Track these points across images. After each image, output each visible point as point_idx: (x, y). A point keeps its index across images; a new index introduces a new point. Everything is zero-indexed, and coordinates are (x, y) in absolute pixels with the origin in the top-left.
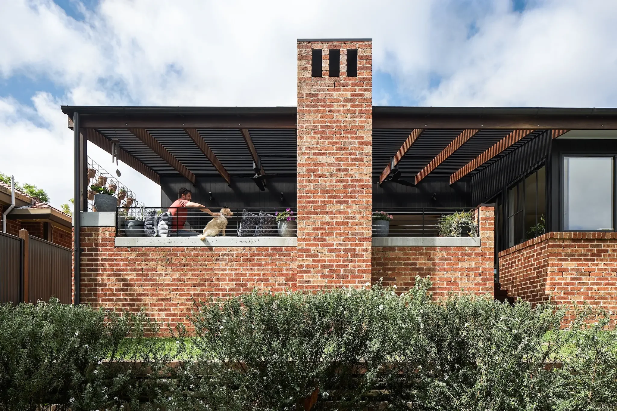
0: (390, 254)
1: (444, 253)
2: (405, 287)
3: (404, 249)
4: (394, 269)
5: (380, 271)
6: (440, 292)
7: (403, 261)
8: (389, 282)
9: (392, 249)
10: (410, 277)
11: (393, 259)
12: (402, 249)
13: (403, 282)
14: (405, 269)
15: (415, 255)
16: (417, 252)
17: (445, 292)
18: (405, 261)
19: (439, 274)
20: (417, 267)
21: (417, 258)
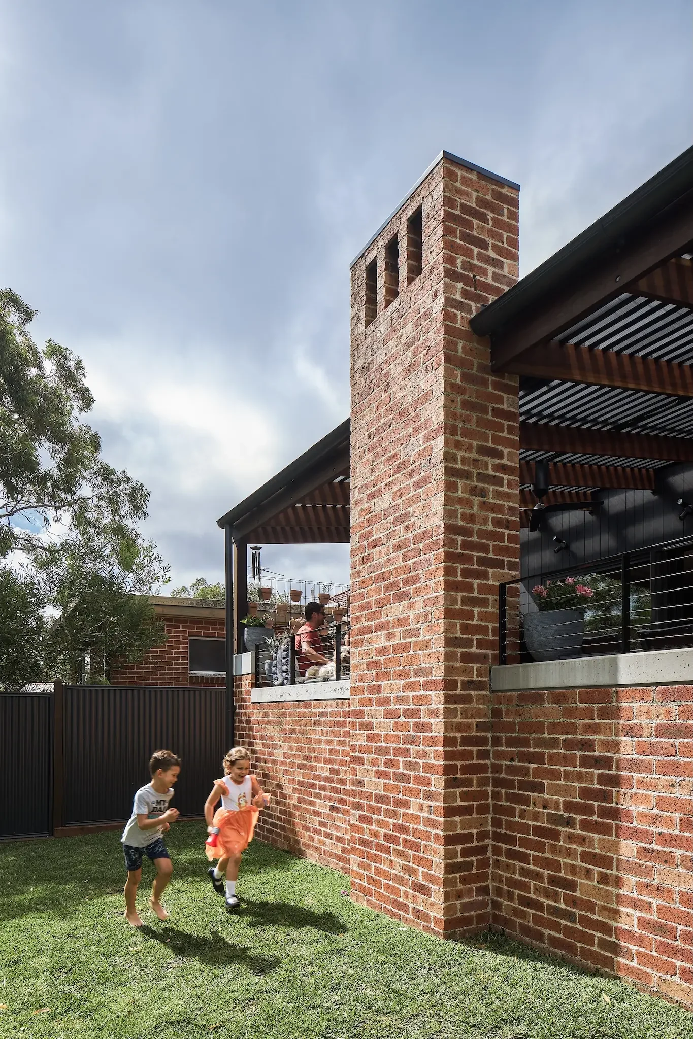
0: (532, 712)
1: (673, 707)
2: (566, 815)
3: (564, 696)
4: (539, 758)
5: (512, 760)
6: (661, 848)
7: (562, 734)
8: (532, 794)
9: (535, 696)
10: (577, 785)
11: (540, 728)
12: (560, 695)
13: (562, 799)
14: (566, 760)
15: (589, 714)
16: (595, 706)
17: (678, 853)
18: (567, 733)
19: (656, 785)
20: (596, 754)
21: (597, 725)
